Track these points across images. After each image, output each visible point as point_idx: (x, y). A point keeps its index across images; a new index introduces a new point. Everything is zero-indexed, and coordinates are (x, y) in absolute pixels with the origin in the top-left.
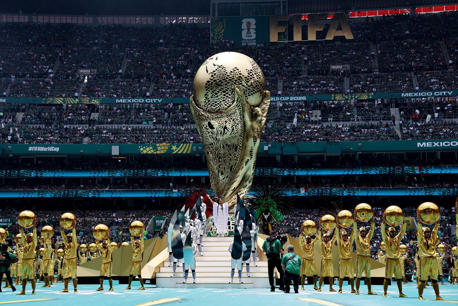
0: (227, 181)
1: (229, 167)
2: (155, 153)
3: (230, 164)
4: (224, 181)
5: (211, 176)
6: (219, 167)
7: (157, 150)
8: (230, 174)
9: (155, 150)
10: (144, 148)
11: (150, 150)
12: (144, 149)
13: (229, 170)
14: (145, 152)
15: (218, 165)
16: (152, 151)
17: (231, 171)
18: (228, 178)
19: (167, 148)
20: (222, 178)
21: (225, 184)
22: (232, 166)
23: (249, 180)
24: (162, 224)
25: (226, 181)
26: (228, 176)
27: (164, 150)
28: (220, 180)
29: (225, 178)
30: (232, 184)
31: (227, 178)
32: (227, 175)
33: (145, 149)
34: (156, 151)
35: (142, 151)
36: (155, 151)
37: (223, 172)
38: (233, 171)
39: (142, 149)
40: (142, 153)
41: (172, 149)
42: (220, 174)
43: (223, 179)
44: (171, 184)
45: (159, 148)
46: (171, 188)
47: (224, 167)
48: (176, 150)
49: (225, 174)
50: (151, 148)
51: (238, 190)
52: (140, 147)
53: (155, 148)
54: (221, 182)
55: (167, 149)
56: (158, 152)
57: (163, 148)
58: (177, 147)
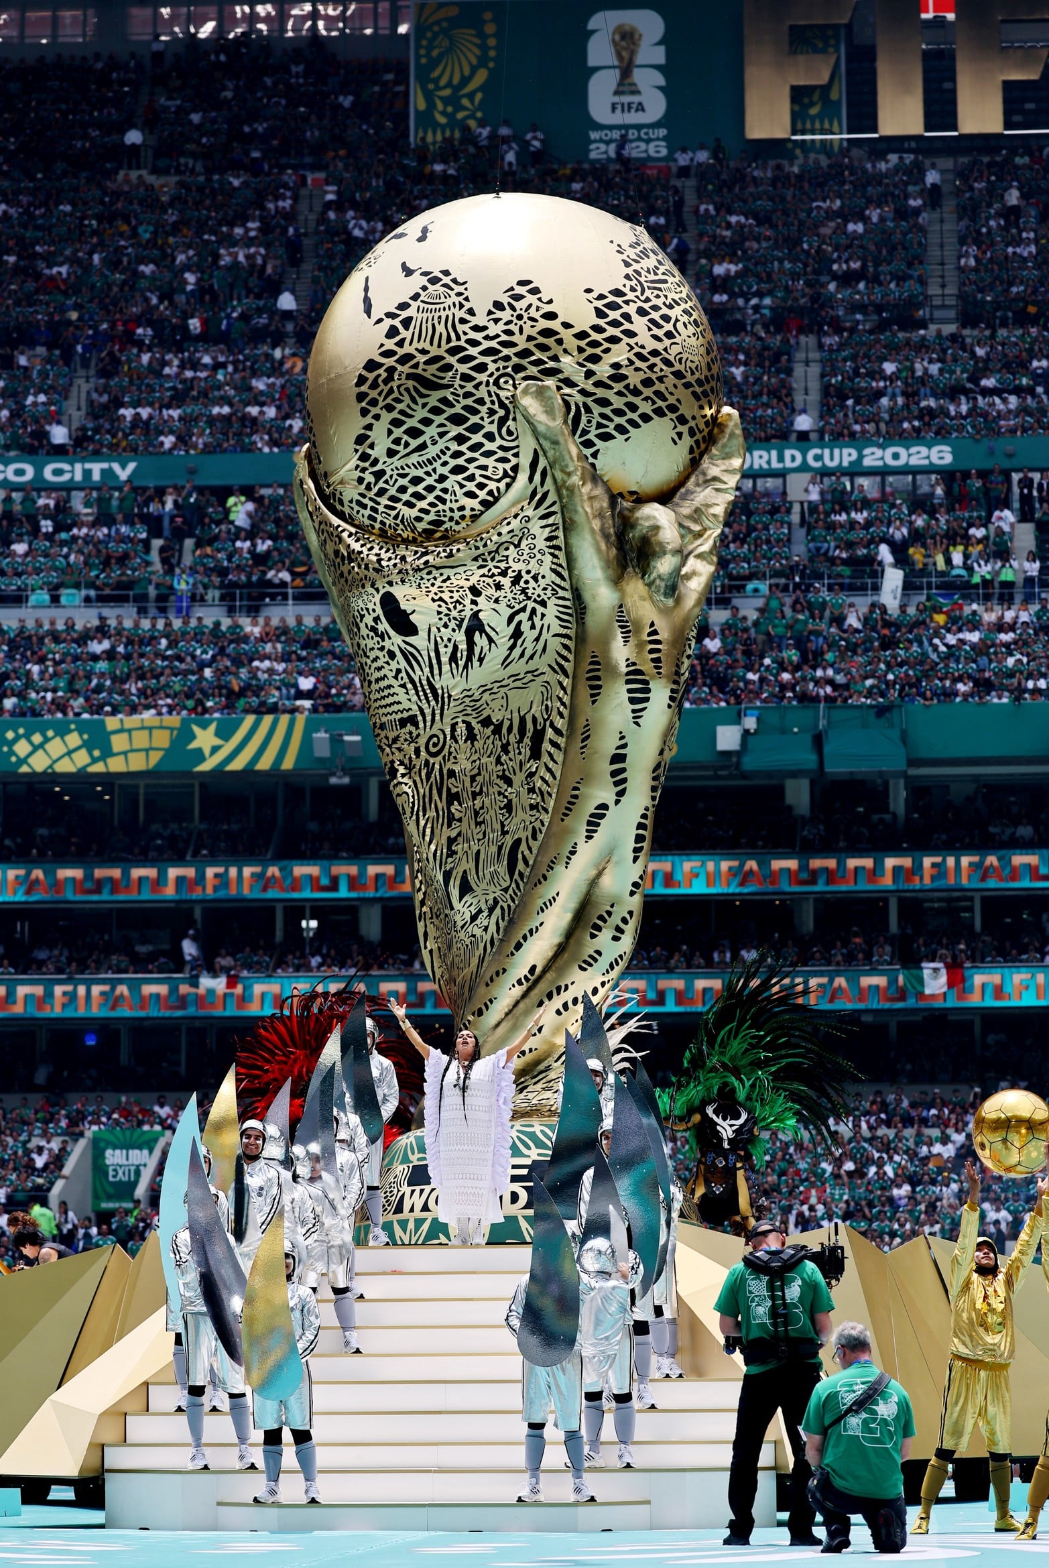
0: (493, 928)
1: (500, 848)
2: (99, 768)
3: (504, 833)
4: (478, 932)
5: (423, 903)
6: (451, 853)
7: (107, 753)
8: (506, 890)
9: (97, 753)
10: (37, 738)
11: (69, 753)
12: (36, 748)
13: (502, 869)
14: (39, 763)
15: (444, 841)
16: (82, 758)
17: (511, 877)
18: (498, 911)
19: (163, 739)
20: (467, 917)
21: (481, 946)
22: (517, 843)
23: (615, 920)
24: (138, 1173)
25: (486, 929)
26: (496, 901)
27: (147, 751)
28: (459, 924)
29: (480, 911)
30: (518, 946)
31: (491, 910)
32: (491, 897)
33: (41, 746)
34: (103, 758)
35: (24, 761)
36: (94, 761)
37: (472, 878)
38: (521, 875)
39: (22, 748)
40: (24, 769)
41: (193, 745)
42: (455, 893)
43: (474, 918)
44: (189, 948)
45: (119, 743)
46: (187, 968)
47: (475, 849)
48: (215, 749)
49: (479, 891)
50: (74, 739)
51: (553, 981)
52: (10, 735)
53: (98, 742)
54: (462, 935)
55: (166, 744)
56: (116, 765)
57: (141, 739)
58: (224, 733)
